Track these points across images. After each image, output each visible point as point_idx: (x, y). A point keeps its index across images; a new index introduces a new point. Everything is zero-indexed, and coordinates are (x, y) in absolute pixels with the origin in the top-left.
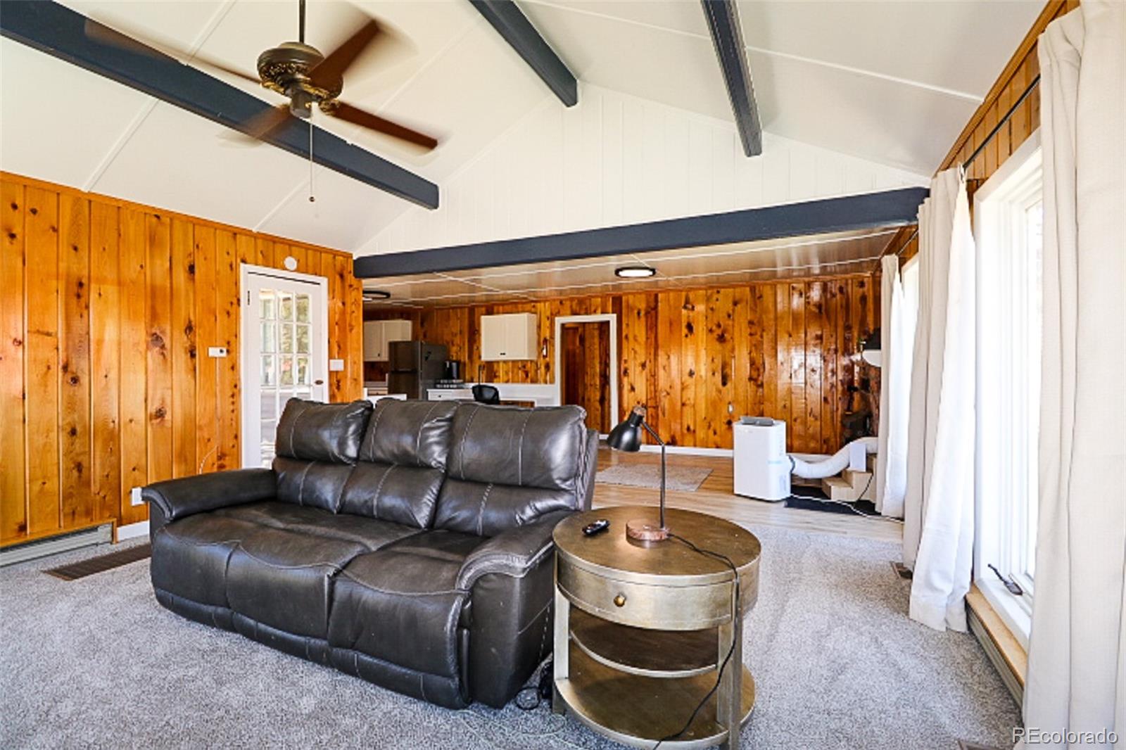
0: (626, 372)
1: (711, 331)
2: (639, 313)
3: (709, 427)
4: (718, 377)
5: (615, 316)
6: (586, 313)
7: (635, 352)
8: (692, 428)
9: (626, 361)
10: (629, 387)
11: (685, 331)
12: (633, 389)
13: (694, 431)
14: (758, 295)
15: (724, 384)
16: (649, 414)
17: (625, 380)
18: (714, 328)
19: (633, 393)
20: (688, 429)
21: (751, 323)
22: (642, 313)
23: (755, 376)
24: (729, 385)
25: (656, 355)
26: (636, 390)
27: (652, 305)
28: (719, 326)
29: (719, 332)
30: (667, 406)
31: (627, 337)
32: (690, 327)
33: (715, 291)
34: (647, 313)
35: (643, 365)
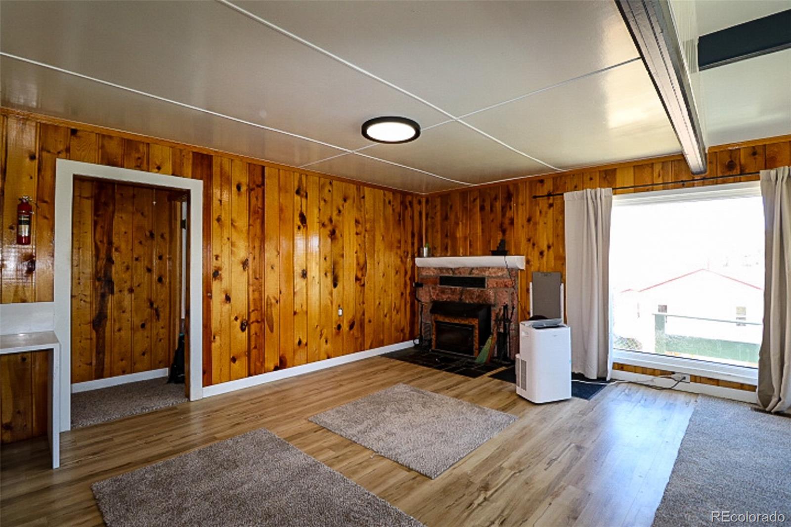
0: (216, 274)
1: (324, 225)
2: (239, 187)
3: (321, 335)
4: (329, 280)
5: (200, 183)
6: (139, 167)
7: (233, 245)
8: (304, 341)
9: (217, 257)
10: (224, 296)
11: (297, 221)
12: (228, 299)
13: (306, 344)
14: (362, 195)
15: (335, 285)
16: (253, 332)
17: (216, 286)
18: (327, 222)
19: (227, 306)
20: (300, 343)
21: (357, 222)
22: (244, 189)
23: (359, 275)
24: (340, 285)
25: (262, 250)
26: (232, 301)
27: (259, 180)
28: (331, 220)
29: (330, 228)
30: (275, 318)
31: (219, 220)
32: (303, 219)
33: (328, 181)
34: (250, 190)
35: (245, 264)
